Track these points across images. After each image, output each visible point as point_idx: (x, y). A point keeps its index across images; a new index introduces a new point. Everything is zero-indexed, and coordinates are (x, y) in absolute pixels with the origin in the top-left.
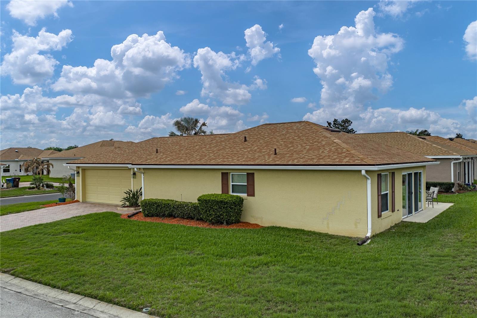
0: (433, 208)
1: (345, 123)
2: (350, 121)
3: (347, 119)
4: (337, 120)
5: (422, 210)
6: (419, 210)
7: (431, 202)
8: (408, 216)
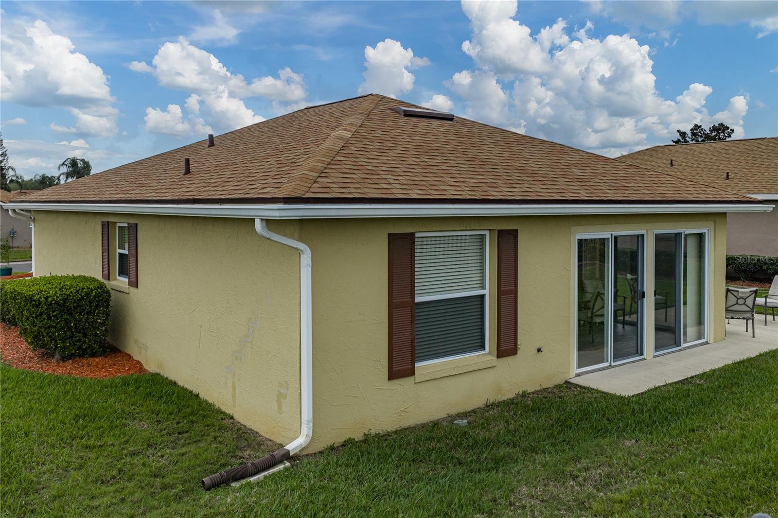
0: (754, 337)
1: (718, 133)
2: (728, 128)
3: (722, 123)
4: (700, 126)
5: (707, 343)
6: (684, 345)
7: (749, 319)
8: (613, 364)
